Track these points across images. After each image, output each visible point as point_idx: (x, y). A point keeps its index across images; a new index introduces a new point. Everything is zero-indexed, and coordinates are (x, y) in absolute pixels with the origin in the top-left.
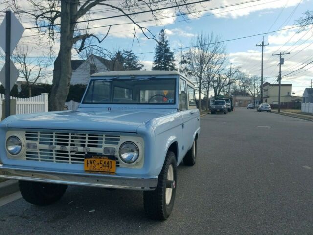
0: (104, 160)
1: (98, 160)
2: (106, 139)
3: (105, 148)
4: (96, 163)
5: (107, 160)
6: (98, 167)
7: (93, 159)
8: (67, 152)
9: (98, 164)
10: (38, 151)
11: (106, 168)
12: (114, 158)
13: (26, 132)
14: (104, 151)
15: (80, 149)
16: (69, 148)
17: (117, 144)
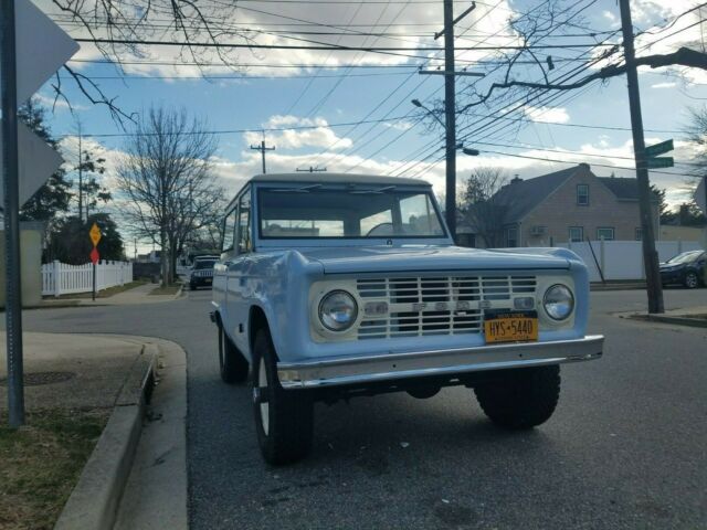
0: (518, 320)
1: (508, 322)
2: (514, 283)
3: (516, 299)
4: (505, 326)
5: (522, 320)
6: (509, 334)
7: (500, 321)
8: (448, 313)
9: (509, 328)
10: (388, 318)
11: (523, 333)
12: (534, 314)
13: (359, 281)
14: (515, 304)
15: (473, 305)
16: (451, 305)
17: (533, 290)
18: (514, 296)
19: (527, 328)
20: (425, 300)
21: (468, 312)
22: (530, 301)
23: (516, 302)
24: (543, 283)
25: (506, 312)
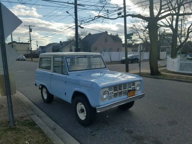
2: (132, 84)
5: (133, 91)
6: (131, 94)
7: (130, 92)
8: (122, 92)
10: (113, 95)
12: (135, 90)
13: (108, 88)
15: (126, 89)
16: (123, 90)
17: (134, 85)
18: (132, 87)
19: (134, 93)
20: (119, 90)
21: (126, 91)
22: (134, 87)
23: (133, 88)
24: (136, 84)
25: (131, 90)
